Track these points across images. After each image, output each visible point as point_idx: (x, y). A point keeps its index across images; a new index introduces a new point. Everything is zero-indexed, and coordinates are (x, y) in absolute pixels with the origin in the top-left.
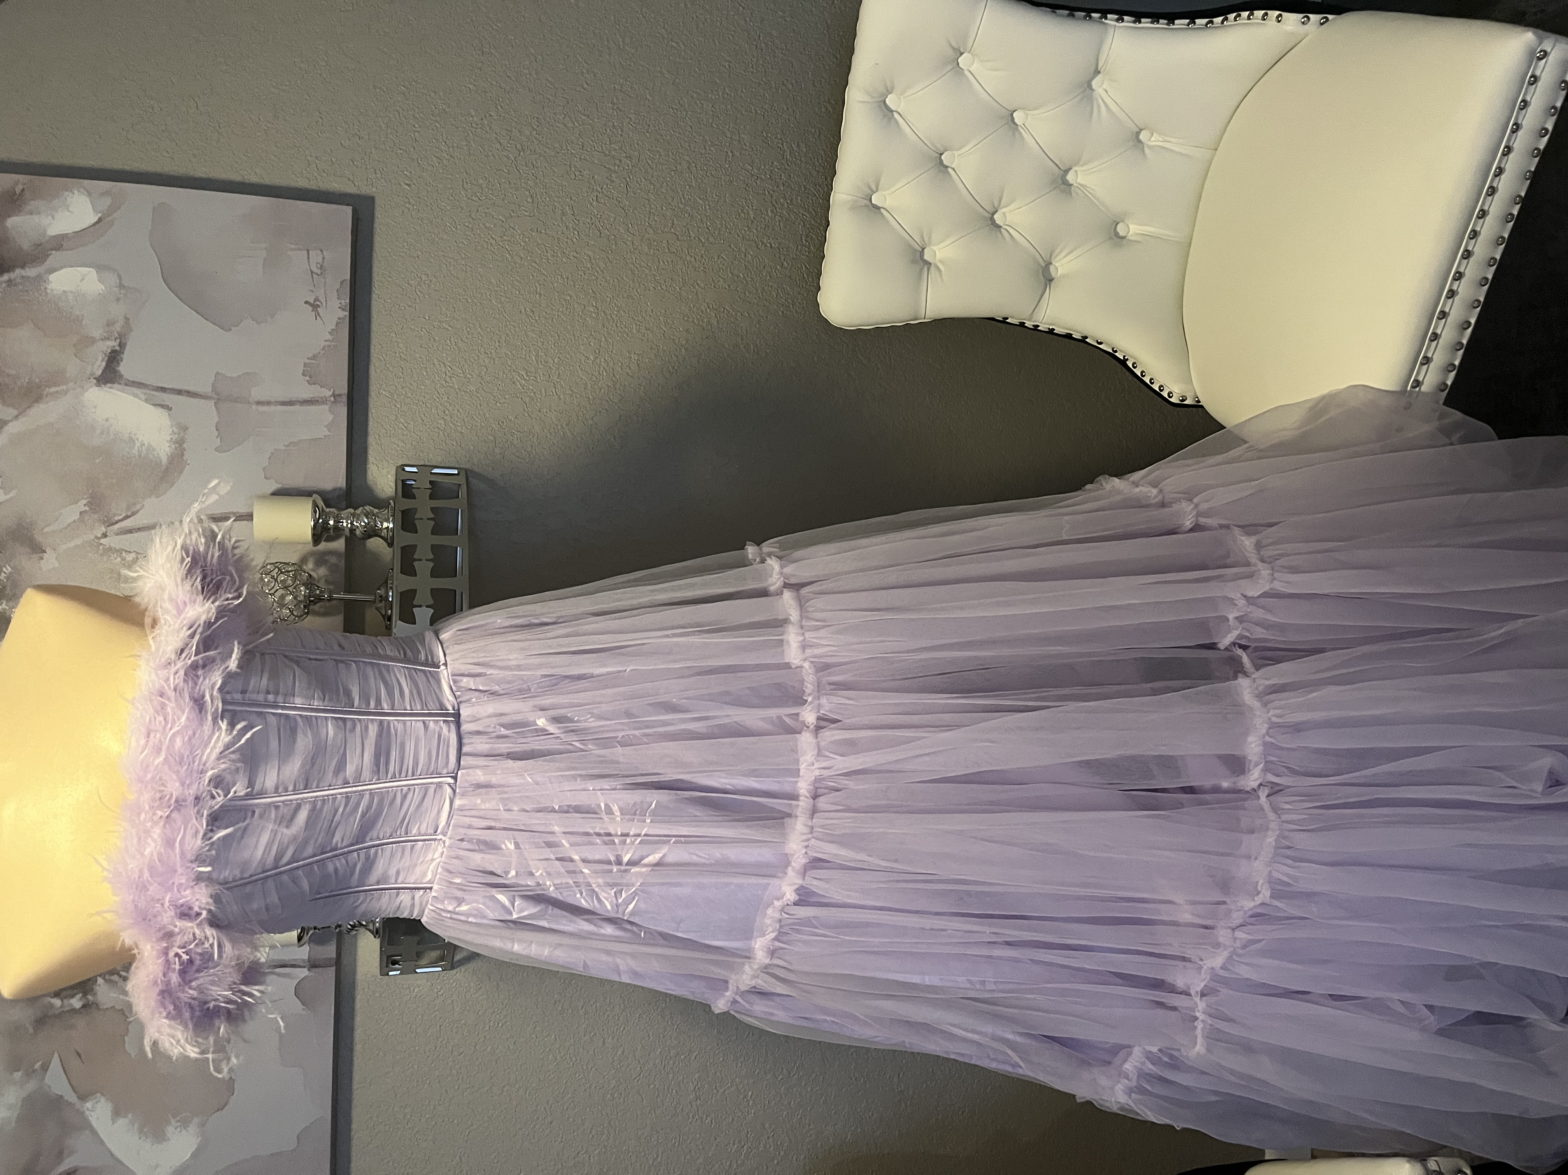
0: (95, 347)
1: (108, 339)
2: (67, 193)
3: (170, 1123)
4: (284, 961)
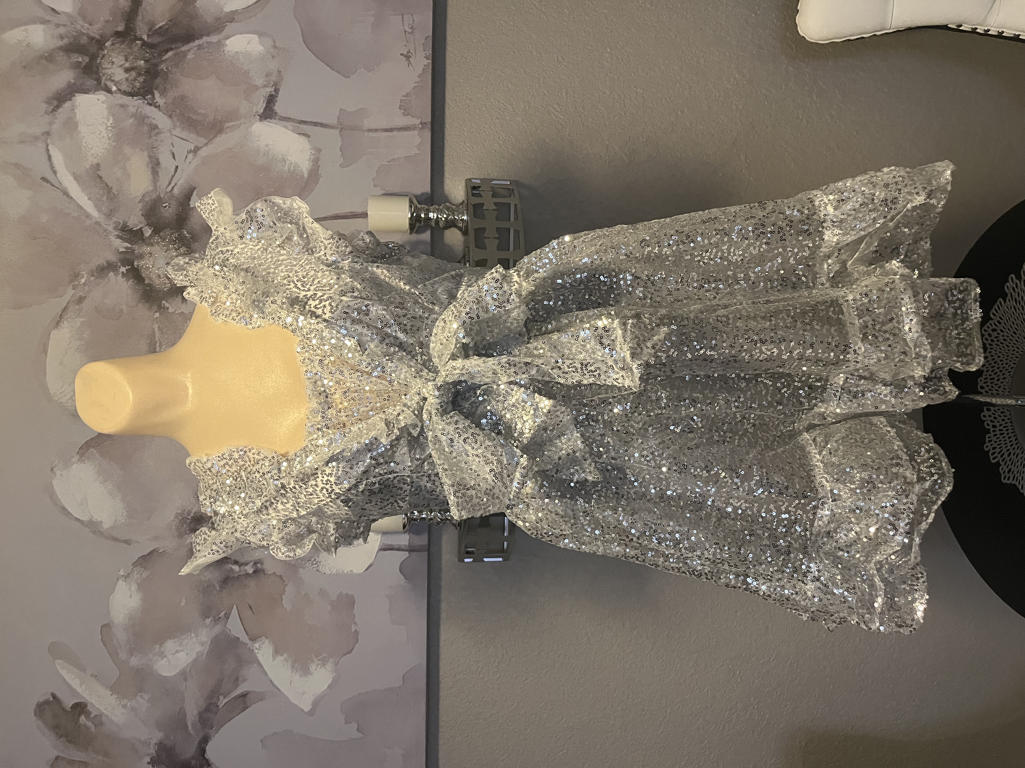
0: (258, 93)
1: (266, 86)
3: (313, 662)
4: (392, 545)
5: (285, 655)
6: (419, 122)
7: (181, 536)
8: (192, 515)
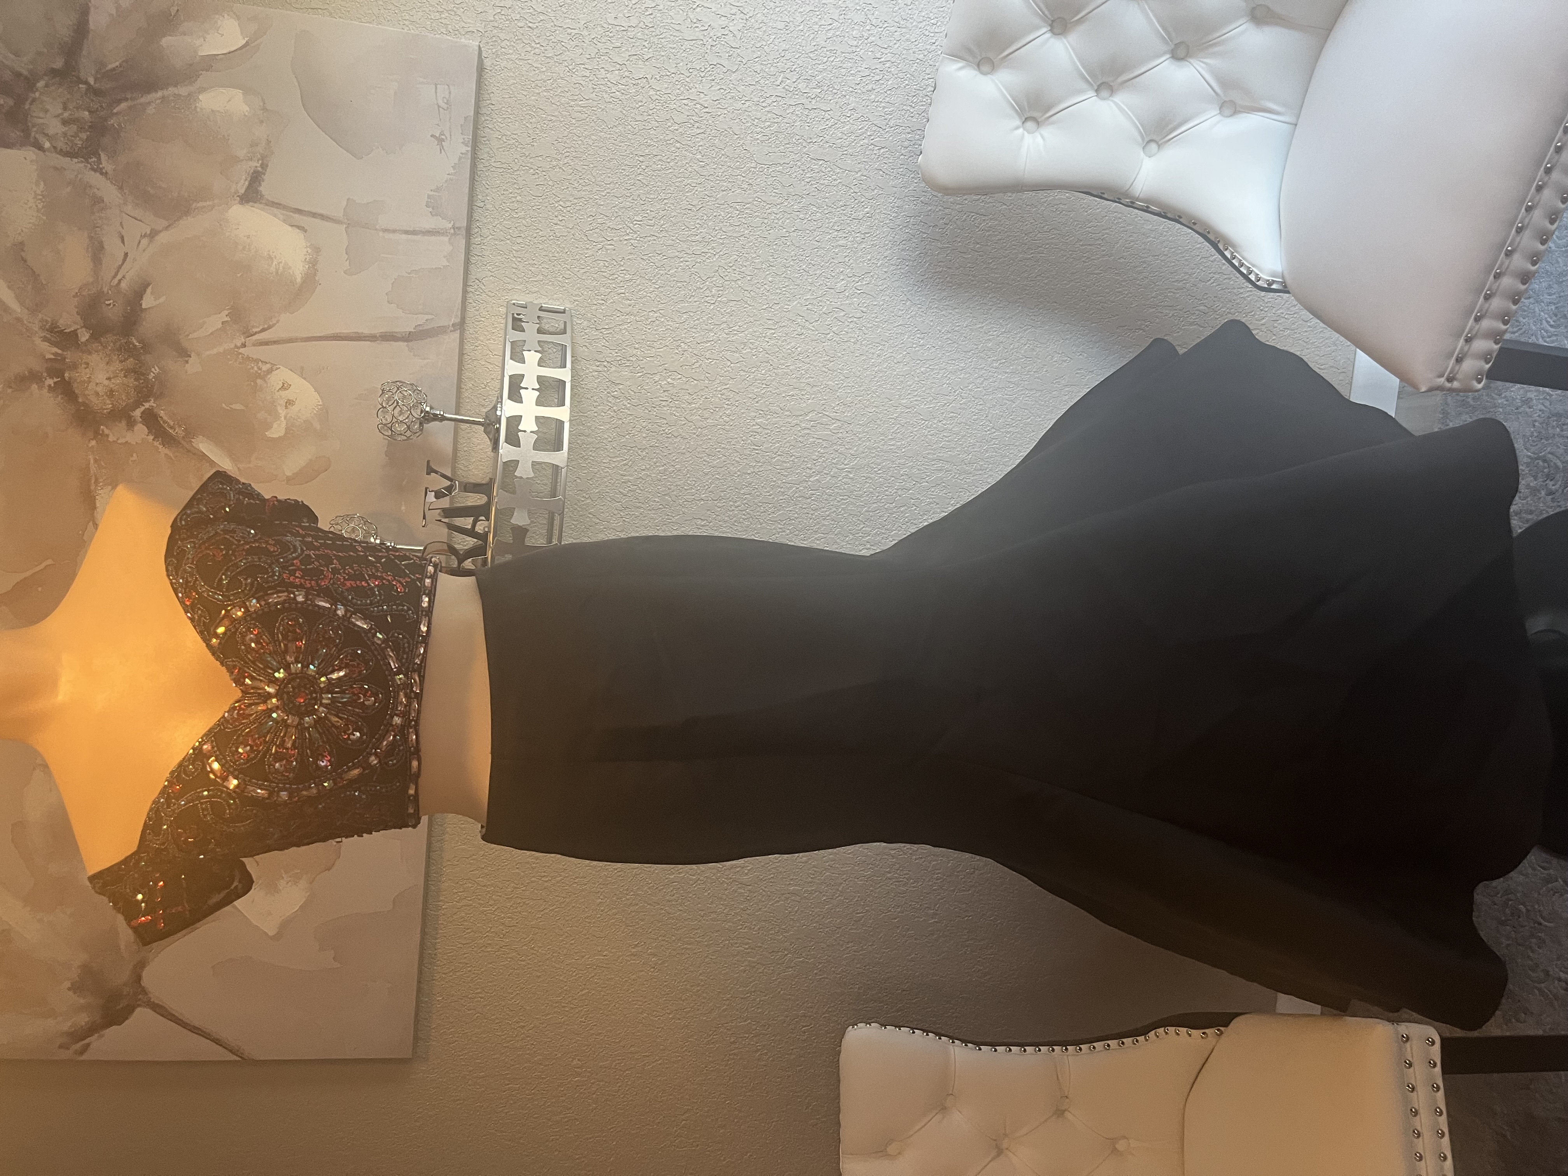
0: (238, 167)
1: (251, 160)
2: (217, 16)
3: (282, 878)
6: (450, 225)
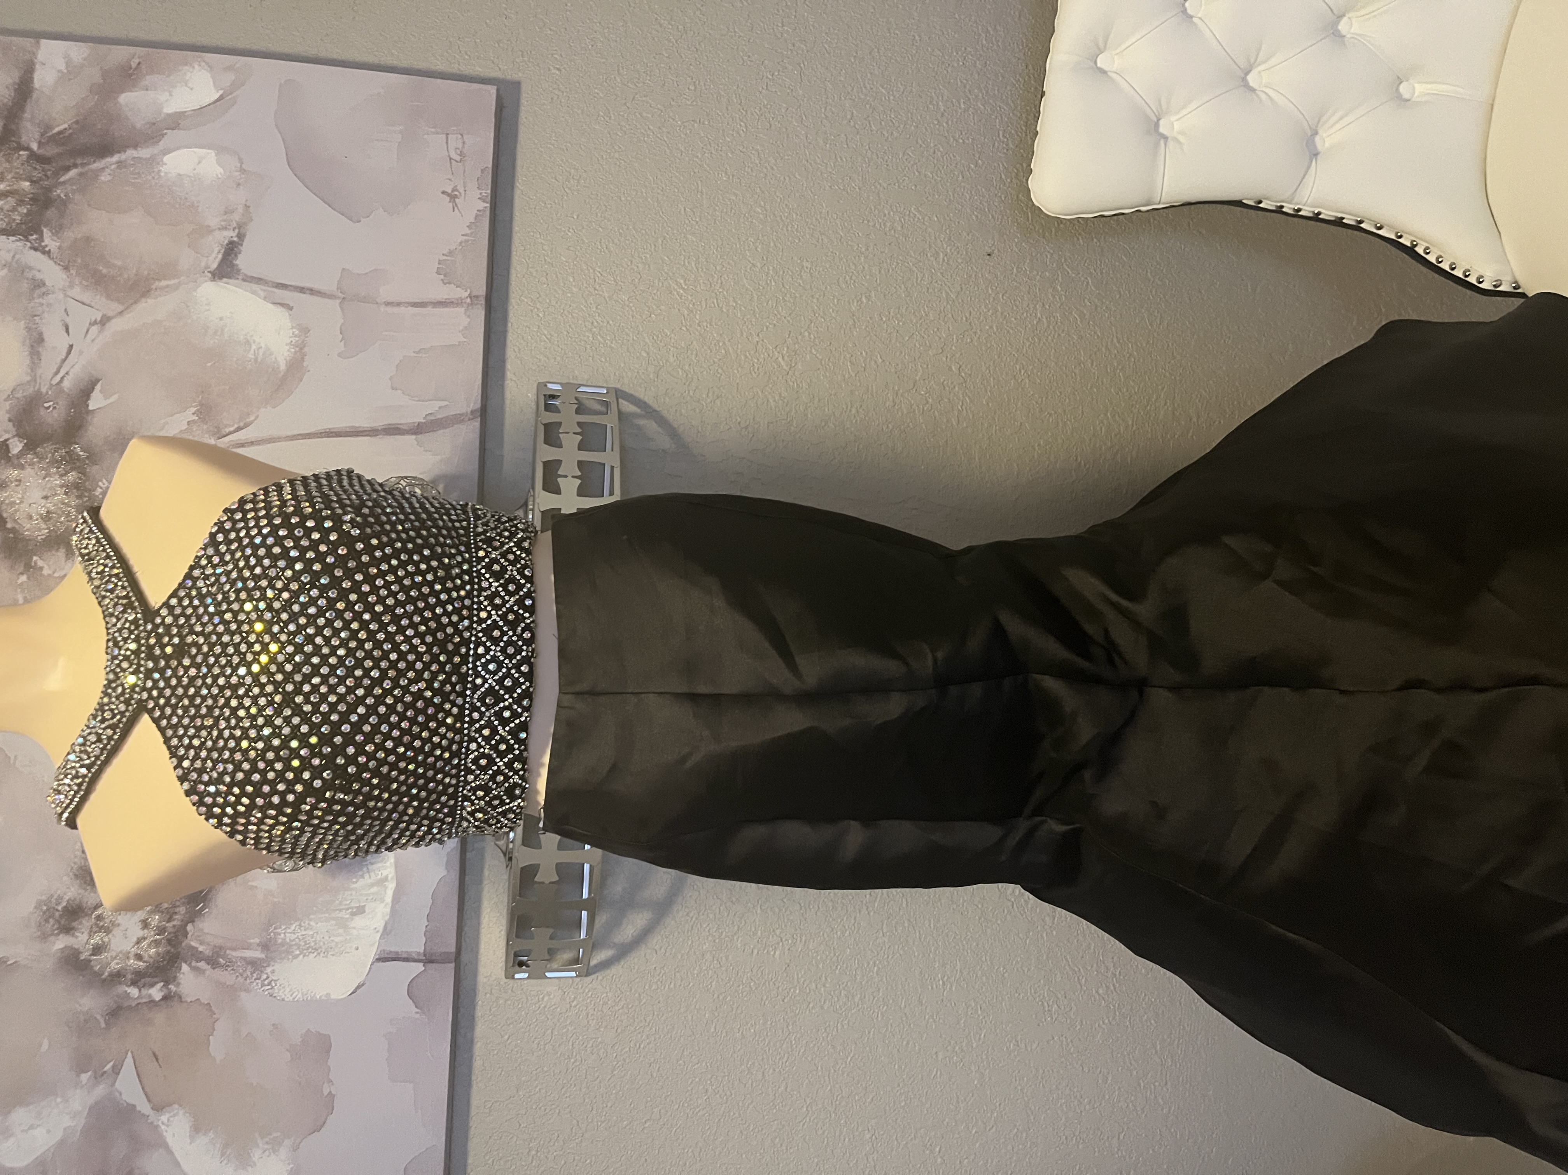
0: (211, 238)
1: (225, 228)
2: (186, 68)
3: (258, 1146)
4: (397, 953)
5: (211, 1135)
6: (467, 294)
7: (44, 937)
8: (64, 904)
